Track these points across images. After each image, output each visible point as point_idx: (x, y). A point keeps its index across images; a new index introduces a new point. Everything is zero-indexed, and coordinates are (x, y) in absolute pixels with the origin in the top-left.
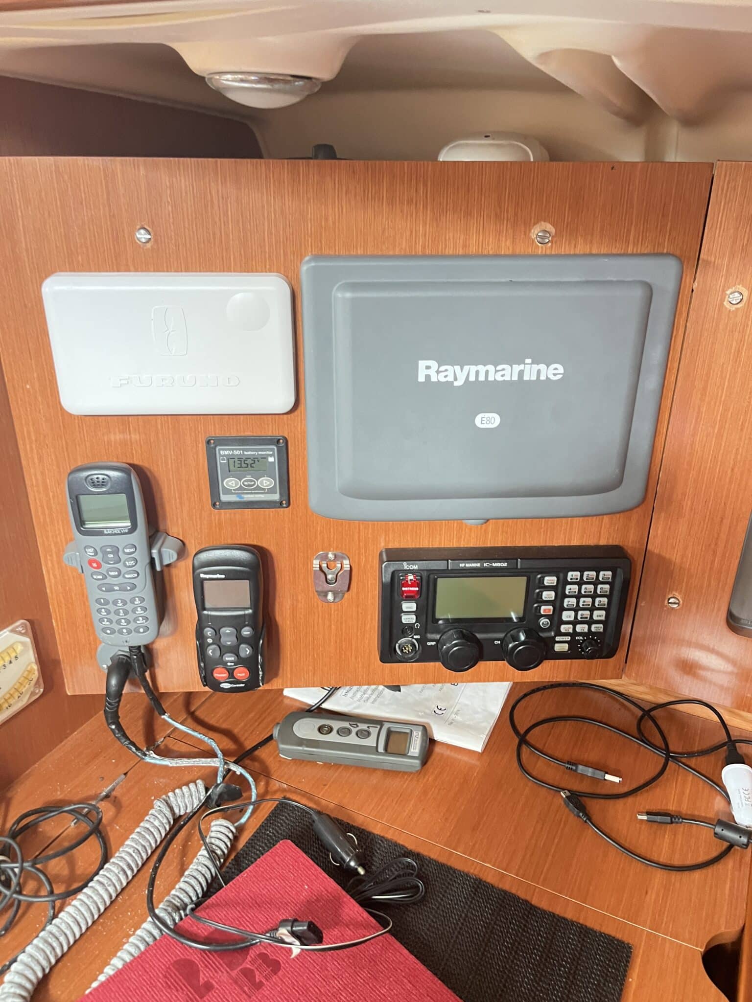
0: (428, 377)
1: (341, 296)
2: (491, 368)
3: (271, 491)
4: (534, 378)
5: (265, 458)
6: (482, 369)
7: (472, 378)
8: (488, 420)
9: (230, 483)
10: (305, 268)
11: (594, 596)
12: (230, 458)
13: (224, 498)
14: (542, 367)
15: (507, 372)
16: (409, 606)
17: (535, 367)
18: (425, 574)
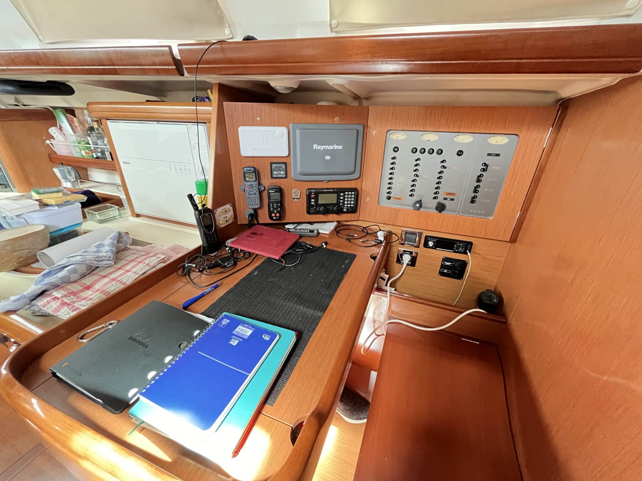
0: (315, 148)
1: (298, 132)
2: (328, 146)
3: (283, 174)
4: (336, 148)
5: (282, 167)
6: (326, 146)
7: (324, 148)
8: (328, 158)
9: (275, 173)
10: (291, 126)
11: (351, 198)
12: (275, 167)
13: (274, 176)
14: (338, 146)
15: (331, 147)
16: (313, 200)
17: (337, 146)
18: (316, 193)
